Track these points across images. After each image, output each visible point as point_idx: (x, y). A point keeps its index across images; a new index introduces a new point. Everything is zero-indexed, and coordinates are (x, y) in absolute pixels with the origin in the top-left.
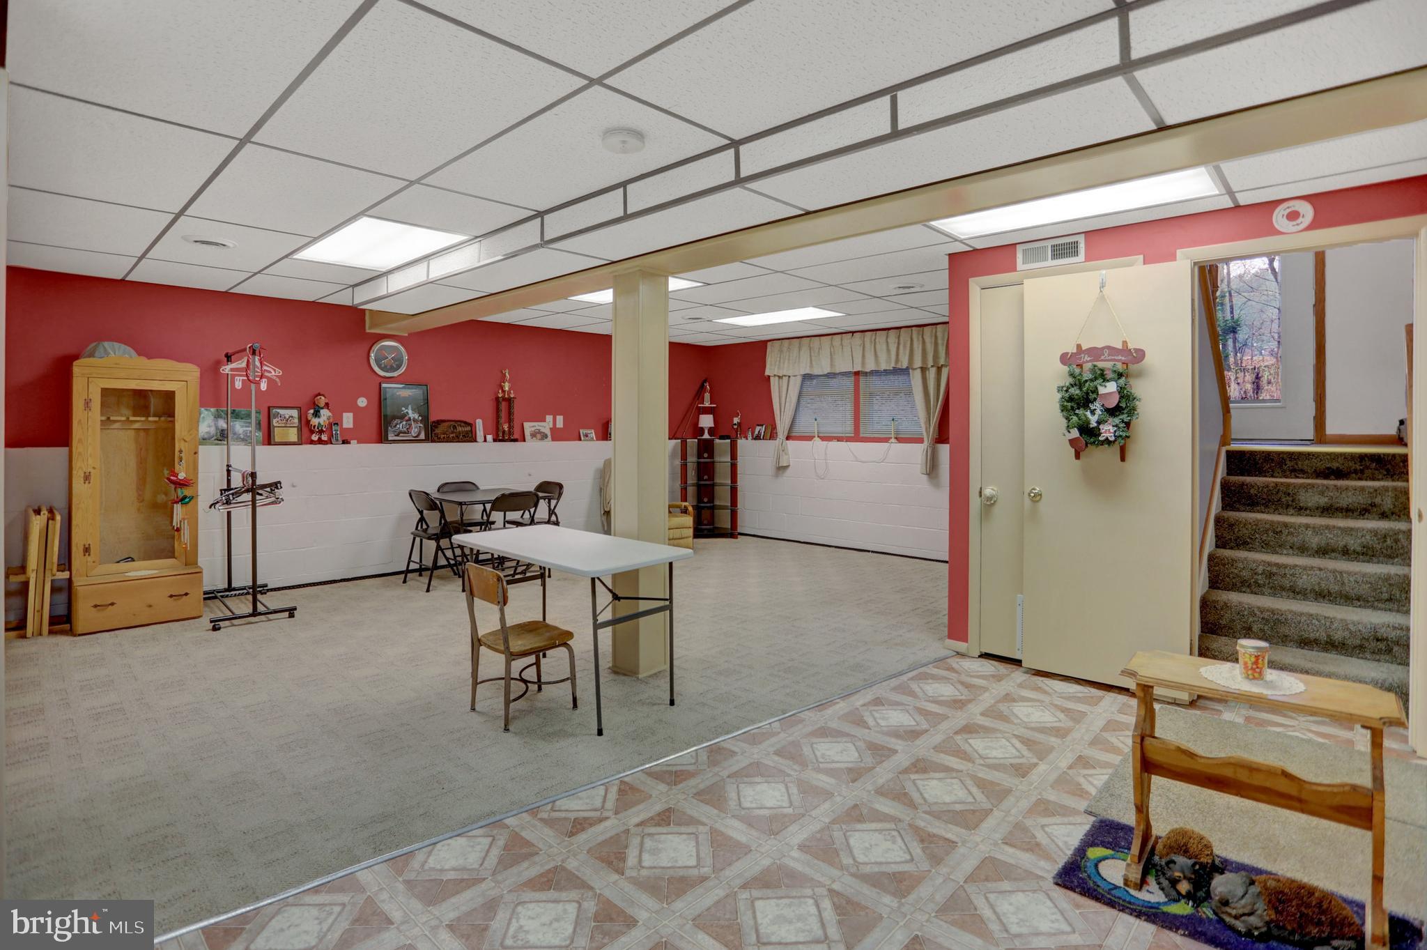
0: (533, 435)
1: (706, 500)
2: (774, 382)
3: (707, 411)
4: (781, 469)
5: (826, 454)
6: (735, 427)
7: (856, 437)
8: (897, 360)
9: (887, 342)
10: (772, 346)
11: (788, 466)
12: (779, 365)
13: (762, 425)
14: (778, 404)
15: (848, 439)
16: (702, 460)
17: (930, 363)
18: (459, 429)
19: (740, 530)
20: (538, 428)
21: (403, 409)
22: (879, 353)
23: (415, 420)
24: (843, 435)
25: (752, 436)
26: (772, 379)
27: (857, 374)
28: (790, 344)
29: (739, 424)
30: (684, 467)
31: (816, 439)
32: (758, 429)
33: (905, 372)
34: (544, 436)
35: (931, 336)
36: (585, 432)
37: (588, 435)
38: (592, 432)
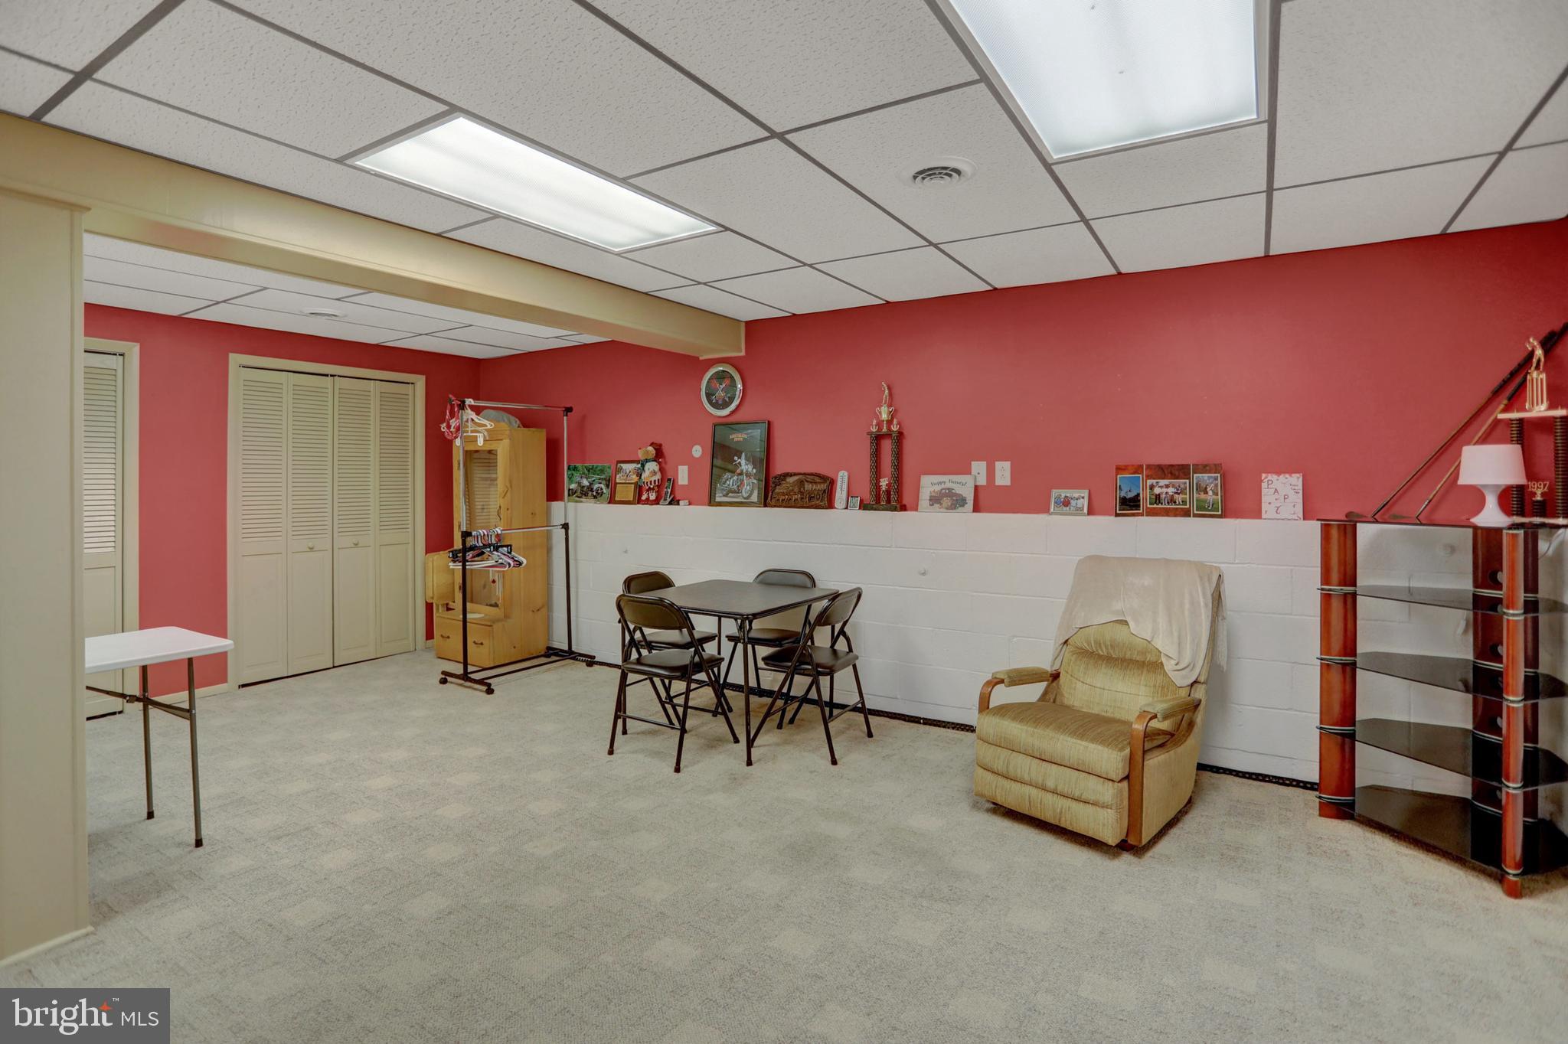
0: (935, 500)
18: (808, 487)
20: (948, 485)
21: (736, 458)
23: (748, 475)
34: (958, 502)
36: (1063, 496)
37: (1070, 503)
38: (1082, 495)
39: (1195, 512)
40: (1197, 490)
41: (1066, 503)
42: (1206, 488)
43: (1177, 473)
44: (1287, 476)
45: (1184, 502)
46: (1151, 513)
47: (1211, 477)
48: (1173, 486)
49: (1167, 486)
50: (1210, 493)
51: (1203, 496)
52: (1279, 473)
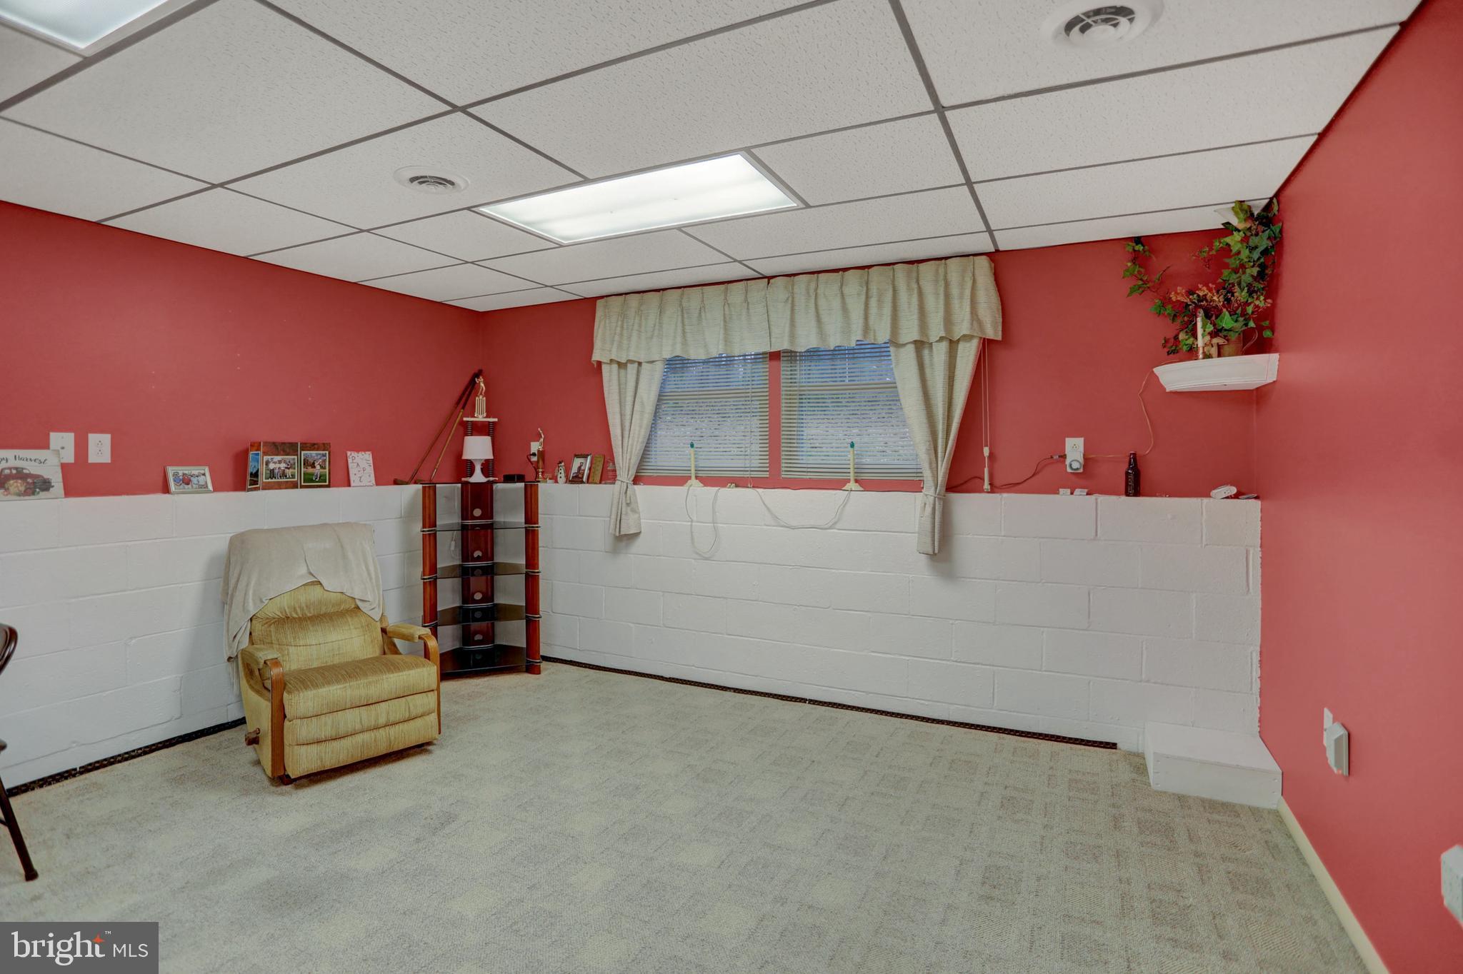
1: (478, 596)
2: (609, 374)
3: (479, 429)
4: (623, 539)
5: (714, 512)
6: (534, 459)
7: (773, 479)
8: (866, 328)
9: (842, 293)
10: (605, 307)
11: (637, 535)
12: (620, 343)
13: (585, 456)
14: (618, 417)
15: (757, 483)
16: (470, 522)
17: (936, 330)
19: (544, 651)
22: (825, 318)
24: (747, 475)
25: (567, 476)
26: (605, 368)
27: (775, 356)
28: (641, 304)
29: (541, 454)
30: (430, 541)
31: (693, 481)
32: (577, 462)
33: (879, 352)
34: (37, 485)
35: (936, 281)
36: (181, 473)
37: (190, 480)
38: (202, 472)
39: (303, 484)
40: (304, 464)
41: (186, 481)
42: (314, 463)
43: (288, 450)
44: (363, 453)
45: (293, 476)
46: (267, 487)
47: (320, 454)
48: (285, 462)
49: (280, 462)
50: (318, 467)
51: (310, 470)
52: (358, 451)
